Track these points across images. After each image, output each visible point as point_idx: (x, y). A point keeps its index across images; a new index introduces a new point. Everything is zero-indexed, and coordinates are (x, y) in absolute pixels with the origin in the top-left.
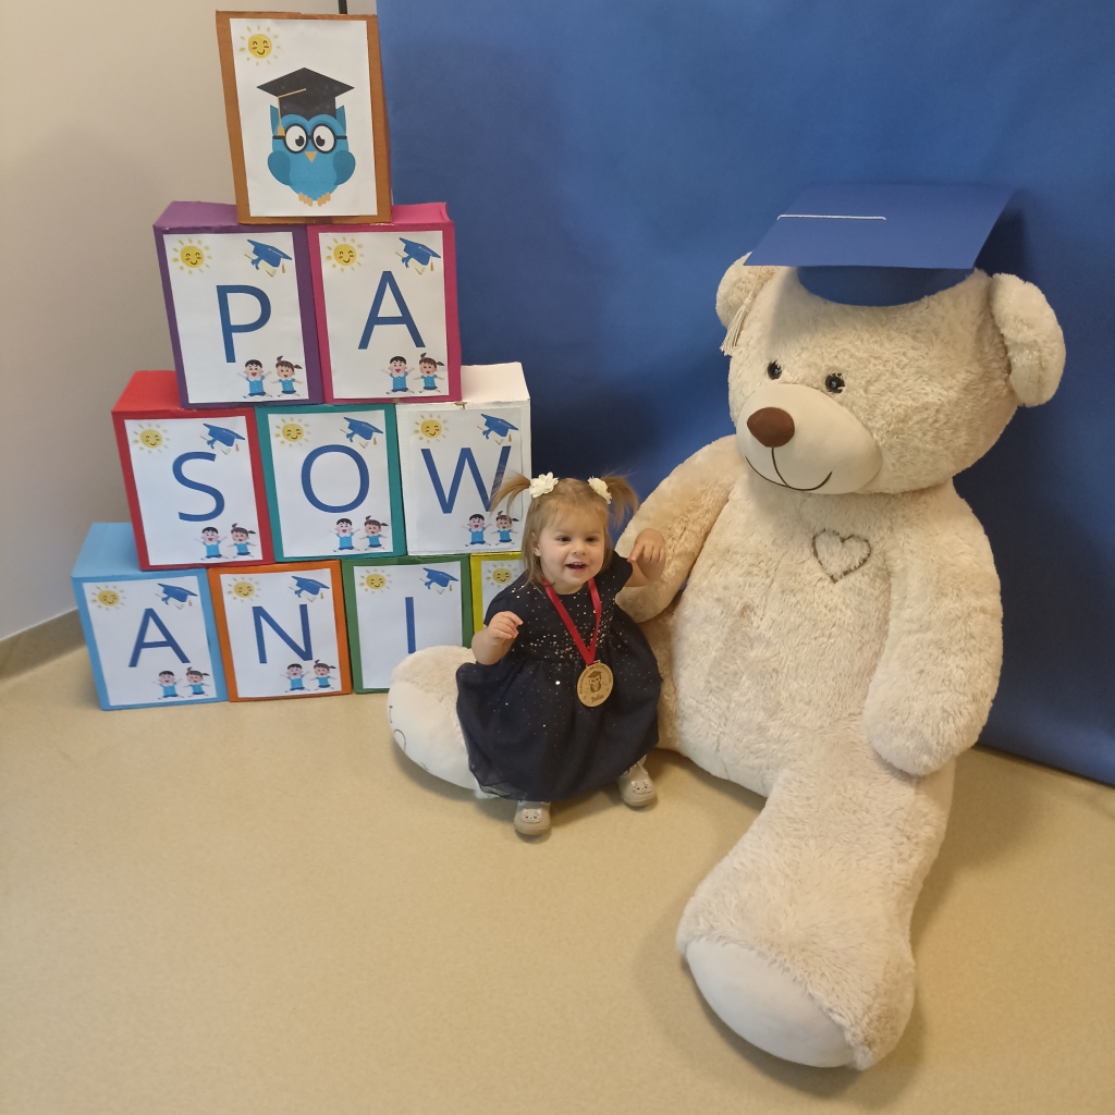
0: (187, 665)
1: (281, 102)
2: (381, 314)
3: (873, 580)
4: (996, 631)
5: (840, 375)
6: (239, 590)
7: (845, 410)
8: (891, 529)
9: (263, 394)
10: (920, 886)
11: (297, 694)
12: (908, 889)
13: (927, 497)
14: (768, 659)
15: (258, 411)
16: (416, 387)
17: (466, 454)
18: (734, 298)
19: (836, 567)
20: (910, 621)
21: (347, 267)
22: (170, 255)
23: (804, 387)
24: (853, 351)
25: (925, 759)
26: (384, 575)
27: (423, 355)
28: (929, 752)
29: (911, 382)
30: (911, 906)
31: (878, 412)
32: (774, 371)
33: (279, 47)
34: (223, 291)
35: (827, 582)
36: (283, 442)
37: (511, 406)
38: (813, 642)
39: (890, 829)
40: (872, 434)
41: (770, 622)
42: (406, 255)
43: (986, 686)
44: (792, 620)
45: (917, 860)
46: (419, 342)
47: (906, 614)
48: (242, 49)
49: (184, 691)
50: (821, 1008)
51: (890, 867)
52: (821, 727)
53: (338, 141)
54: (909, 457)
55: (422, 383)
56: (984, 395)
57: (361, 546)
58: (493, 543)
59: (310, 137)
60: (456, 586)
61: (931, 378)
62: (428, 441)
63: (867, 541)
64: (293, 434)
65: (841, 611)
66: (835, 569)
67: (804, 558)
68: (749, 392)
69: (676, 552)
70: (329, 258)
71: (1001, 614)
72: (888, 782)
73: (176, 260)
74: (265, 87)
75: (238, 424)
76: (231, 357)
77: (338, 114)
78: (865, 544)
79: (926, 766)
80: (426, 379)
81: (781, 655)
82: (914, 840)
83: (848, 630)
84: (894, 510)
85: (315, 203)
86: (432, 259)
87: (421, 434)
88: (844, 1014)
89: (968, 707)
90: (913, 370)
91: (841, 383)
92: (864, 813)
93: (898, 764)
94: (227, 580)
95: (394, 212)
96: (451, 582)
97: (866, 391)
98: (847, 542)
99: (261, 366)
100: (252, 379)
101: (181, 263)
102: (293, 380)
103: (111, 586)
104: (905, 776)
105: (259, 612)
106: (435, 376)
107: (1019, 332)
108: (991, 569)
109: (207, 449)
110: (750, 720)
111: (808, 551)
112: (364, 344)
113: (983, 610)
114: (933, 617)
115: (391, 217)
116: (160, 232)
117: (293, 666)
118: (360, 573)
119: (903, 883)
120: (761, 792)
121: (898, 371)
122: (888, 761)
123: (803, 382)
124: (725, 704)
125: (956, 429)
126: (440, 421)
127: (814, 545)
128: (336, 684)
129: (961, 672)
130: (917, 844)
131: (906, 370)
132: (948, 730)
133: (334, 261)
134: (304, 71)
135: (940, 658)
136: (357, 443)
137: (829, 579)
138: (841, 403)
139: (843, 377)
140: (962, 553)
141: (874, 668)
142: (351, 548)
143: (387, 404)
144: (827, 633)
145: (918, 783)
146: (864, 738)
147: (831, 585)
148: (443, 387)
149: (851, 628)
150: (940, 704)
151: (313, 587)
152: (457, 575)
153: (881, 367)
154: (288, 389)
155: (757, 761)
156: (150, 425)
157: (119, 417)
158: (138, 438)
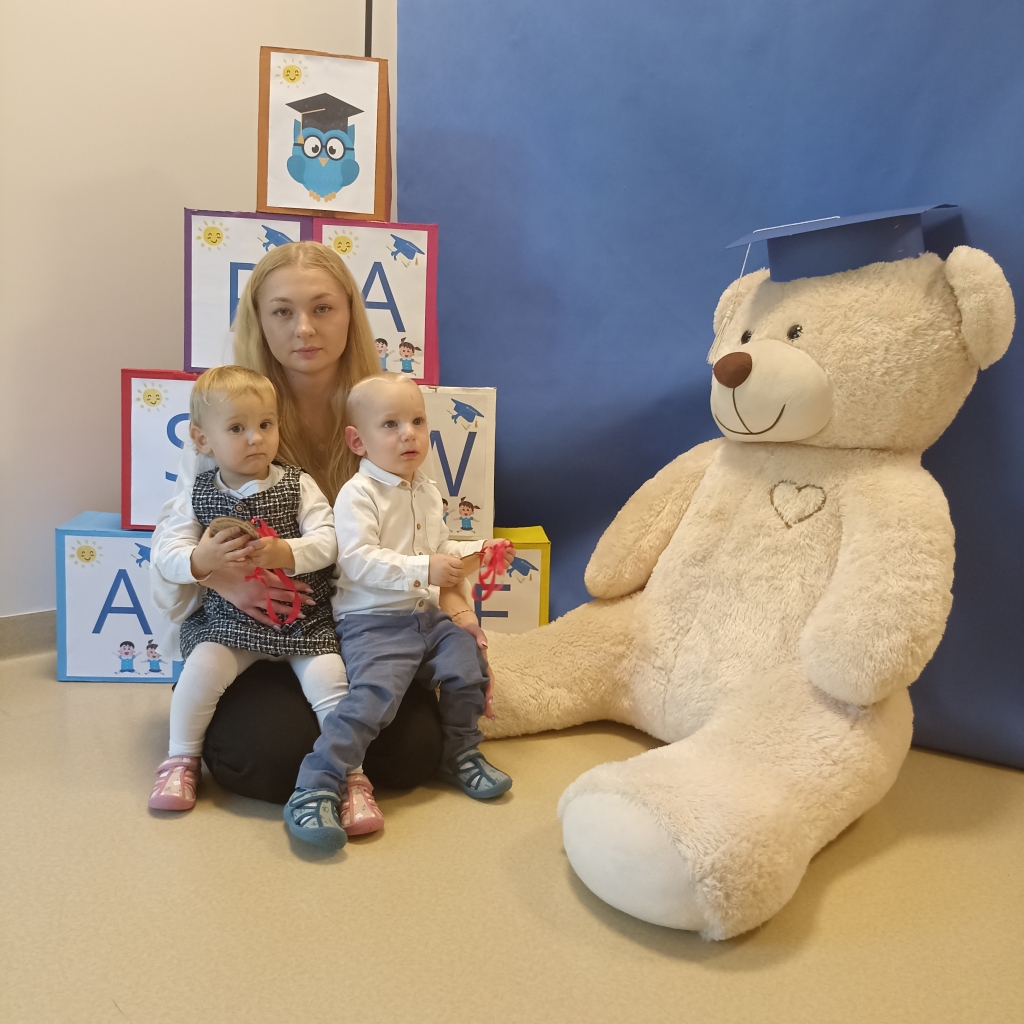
1: (304, 117)
2: (369, 299)
22: (195, 233)
27: (403, 340)
33: (307, 75)
34: (235, 268)
37: (478, 393)
42: (395, 250)
46: (400, 327)
48: (278, 76)
49: (142, 669)
55: (400, 366)
58: (454, 531)
73: (199, 238)
74: (292, 105)
80: (404, 362)
86: (417, 255)
101: (203, 241)
103: (91, 542)
106: (413, 360)
116: (189, 213)
134: (325, 95)
156: (153, 384)
157: (127, 375)
158: (141, 396)
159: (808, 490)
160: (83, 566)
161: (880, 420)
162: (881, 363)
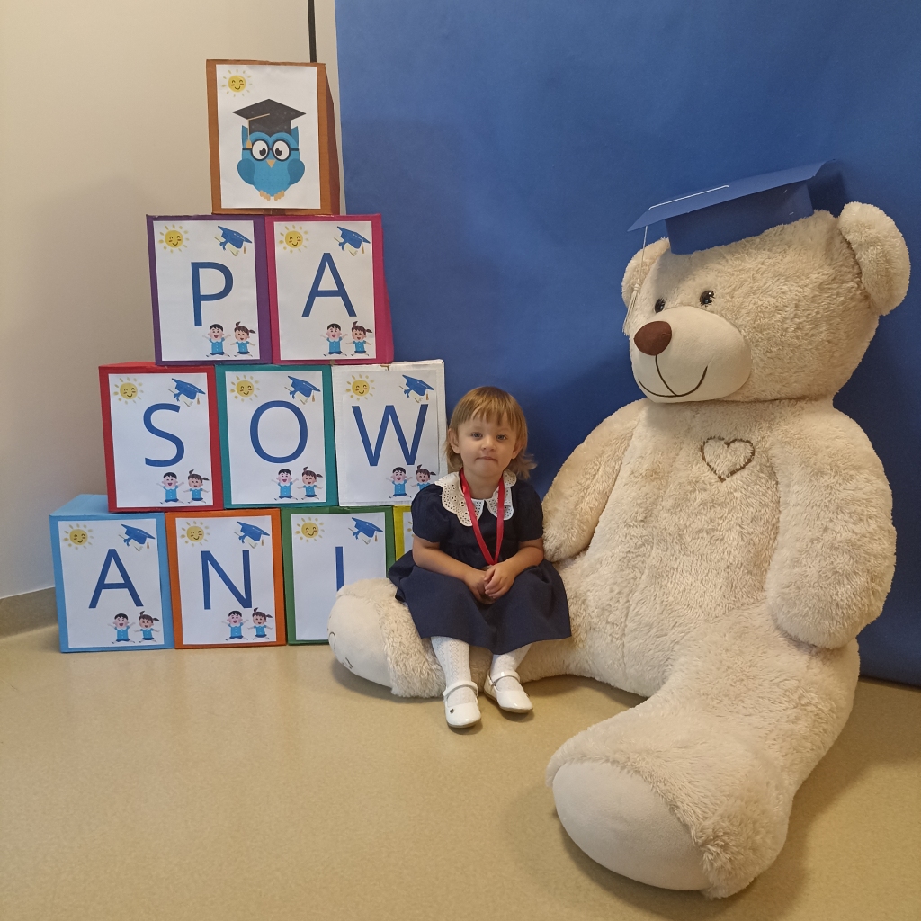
1: (251, 123)
2: (321, 288)
6: (191, 534)
9: (222, 353)
11: (236, 645)
15: (218, 369)
16: (348, 351)
17: (390, 411)
21: (295, 250)
22: (157, 236)
26: (317, 523)
27: (355, 323)
33: (250, 85)
34: (196, 267)
36: (236, 397)
37: (428, 369)
42: (342, 240)
46: (351, 312)
48: (224, 86)
53: (292, 152)
55: (353, 347)
59: (271, 149)
60: (381, 536)
62: (358, 399)
64: (245, 390)
70: (281, 242)
74: (240, 113)
75: (200, 380)
76: (198, 322)
77: (293, 133)
80: (357, 345)
85: (272, 198)
86: (363, 244)
87: (352, 393)
94: (182, 524)
96: (376, 533)
99: (222, 329)
100: (214, 340)
101: (165, 244)
102: (248, 343)
105: (207, 557)
106: (365, 342)
109: (173, 401)
112: (306, 313)
115: (329, 211)
116: (151, 219)
117: (234, 612)
118: (297, 521)
126: (368, 381)
133: (285, 244)
134: (269, 101)
136: (298, 400)
142: (290, 497)
143: (324, 366)
151: (255, 534)
152: (382, 525)
154: (243, 350)
156: (128, 379)
157: (105, 372)
158: (118, 390)
159: (737, 444)
160: (77, 548)
161: (796, 372)
162: (792, 319)
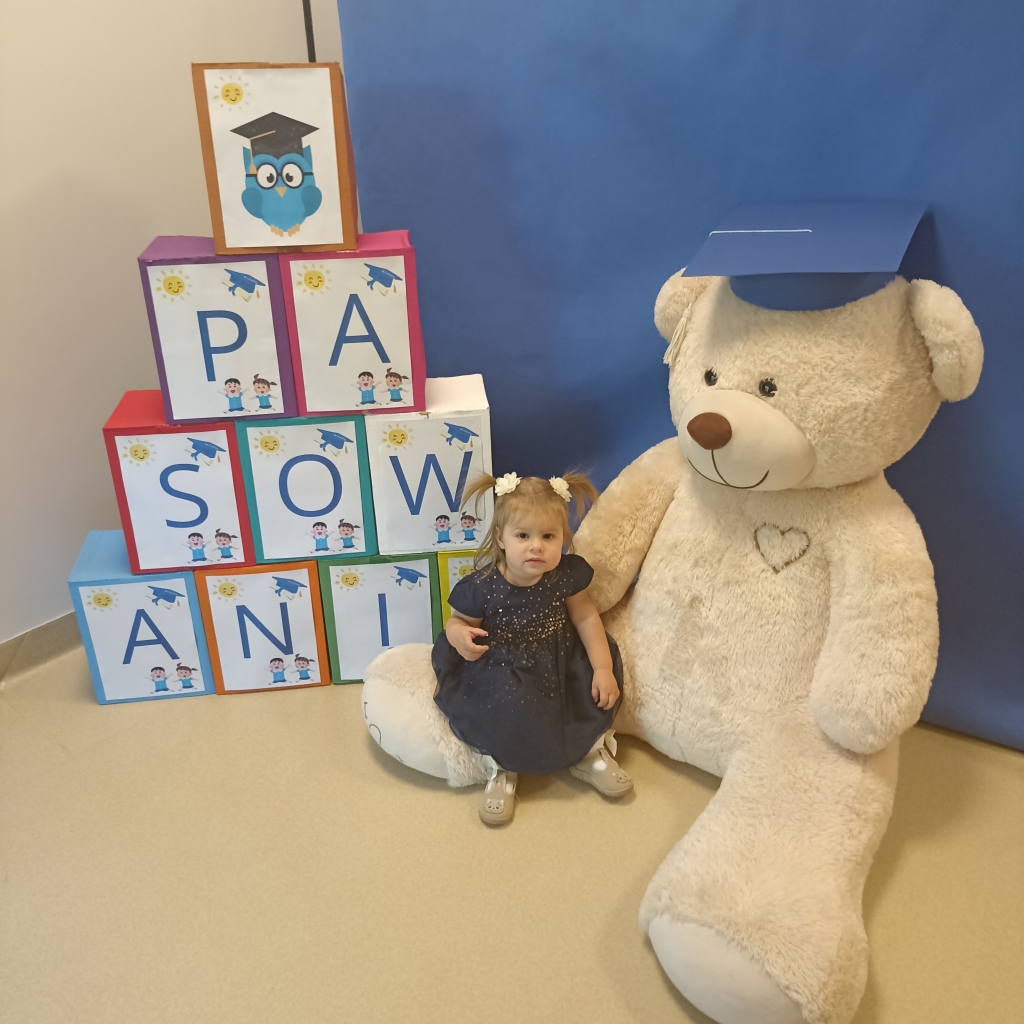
0: (177, 661)
1: (253, 142)
2: (349, 333)
3: (813, 570)
4: (932, 614)
5: (772, 380)
6: (224, 590)
7: (778, 413)
8: (828, 521)
9: (241, 409)
10: (870, 861)
11: (279, 685)
12: (858, 864)
13: (859, 490)
14: (718, 648)
15: (238, 425)
16: (383, 400)
17: (431, 460)
18: (671, 311)
19: (777, 559)
20: (850, 607)
21: (316, 292)
22: (154, 284)
23: (739, 392)
24: (783, 357)
25: (871, 738)
26: (357, 574)
27: (389, 370)
28: (874, 732)
29: (838, 384)
30: (862, 880)
31: (810, 413)
32: (710, 378)
33: (249, 94)
34: (203, 317)
35: (770, 573)
36: (261, 453)
37: (472, 415)
38: (759, 630)
39: (840, 807)
40: (805, 434)
41: (718, 612)
42: (371, 279)
43: (925, 667)
44: (738, 609)
45: (865, 837)
46: (385, 358)
47: (846, 600)
48: (216, 97)
49: (174, 685)
50: (778, 986)
51: (841, 844)
52: (770, 711)
53: (306, 177)
54: (841, 454)
55: (389, 396)
56: (909, 393)
57: (335, 547)
58: (458, 542)
59: (279, 174)
60: (425, 582)
61: (858, 380)
62: (396, 449)
63: (805, 533)
64: (270, 445)
65: (784, 599)
66: (777, 560)
67: (747, 551)
68: (688, 398)
69: (627, 548)
70: (300, 283)
71: (935, 597)
72: (836, 761)
73: (159, 289)
74: (239, 131)
75: (219, 438)
76: (211, 377)
77: (305, 153)
78: (803, 536)
79: (871, 746)
80: (392, 392)
81: (730, 643)
82: (863, 817)
83: (791, 618)
84: (829, 503)
85: (286, 234)
86: (395, 281)
87: (389, 443)
88: (800, 991)
89: (909, 687)
90: (840, 373)
91: (773, 388)
92: (815, 792)
93: (844, 744)
94: (212, 582)
95: (359, 239)
96: (420, 579)
97: (797, 394)
98: (787, 535)
99: (239, 383)
100: (231, 396)
101: (163, 292)
102: (269, 396)
103: (104, 590)
104: (852, 755)
105: (242, 611)
106: (401, 389)
107: (938, 333)
108: (924, 556)
109: (192, 461)
110: (703, 706)
111: (751, 545)
112: (334, 361)
113: (919, 595)
114: (871, 603)
115: (356, 244)
116: (144, 264)
117: (275, 660)
118: (335, 572)
119: (854, 858)
120: (717, 774)
121: (827, 374)
122: (836, 741)
123: (737, 388)
124: (679, 691)
125: (884, 425)
126: (406, 430)
127: (755, 538)
128: (315, 676)
129: (900, 654)
130: (865, 820)
131: (834, 373)
132: (892, 709)
133: (304, 286)
134: (273, 115)
135: (880, 642)
136: (330, 452)
137: (771, 570)
138: (774, 406)
139: (775, 382)
140: (896, 542)
141: (818, 653)
142: (327, 549)
143: (357, 416)
144: (772, 621)
145: (865, 761)
146: (811, 719)
147: (774, 576)
148: (408, 399)
149: (795, 616)
150: (882, 686)
151: (292, 587)
152: (426, 572)
153: (810, 372)
154: (265, 404)
155: (712, 744)
156: (138, 440)
157: (110, 435)
158: (128, 452)
